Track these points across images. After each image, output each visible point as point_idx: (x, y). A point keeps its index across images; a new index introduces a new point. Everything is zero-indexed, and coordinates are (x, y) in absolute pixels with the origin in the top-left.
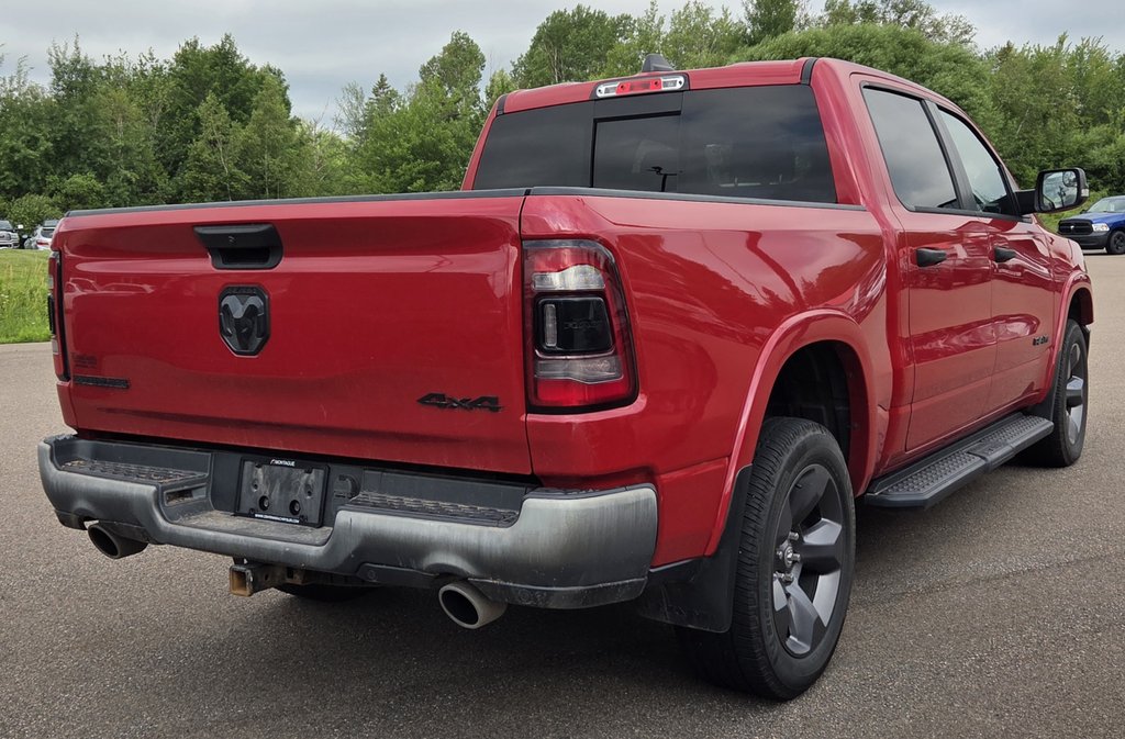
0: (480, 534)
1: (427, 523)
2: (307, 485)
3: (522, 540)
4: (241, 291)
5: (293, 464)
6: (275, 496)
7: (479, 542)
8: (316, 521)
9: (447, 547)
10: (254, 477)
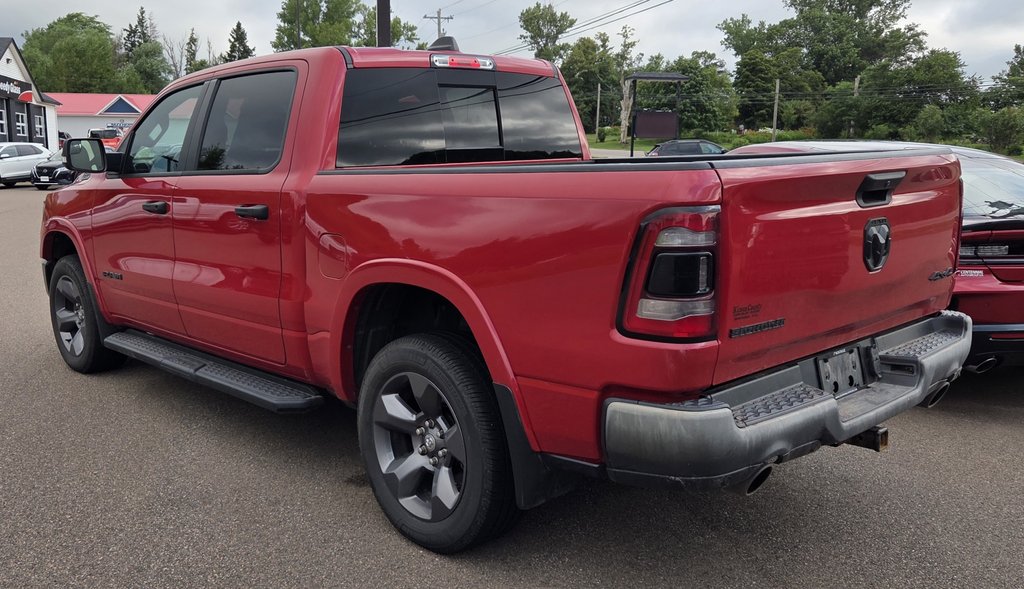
2: (853, 363)
5: (844, 350)
6: (840, 378)
8: (862, 384)
10: (826, 370)
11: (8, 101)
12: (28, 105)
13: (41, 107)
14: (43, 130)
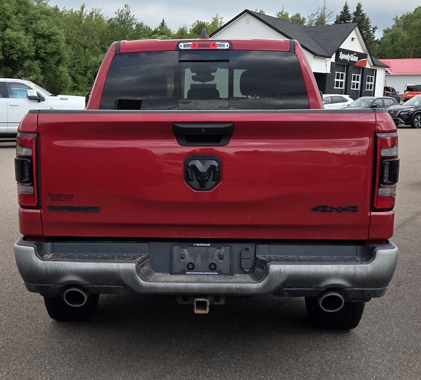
0: (355, 268)
1: (325, 266)
2: (219, 255)
3: (378, 268)
4: (203, 157)
5: (209, 245)
6: (198, 262)
7: (355, 272)
8: (228, 272)
9: (337, 275)
10: (182, 253)
11: (348, 66)
12: (363, 69)
13: (373, 70)
14: (373, 86)
